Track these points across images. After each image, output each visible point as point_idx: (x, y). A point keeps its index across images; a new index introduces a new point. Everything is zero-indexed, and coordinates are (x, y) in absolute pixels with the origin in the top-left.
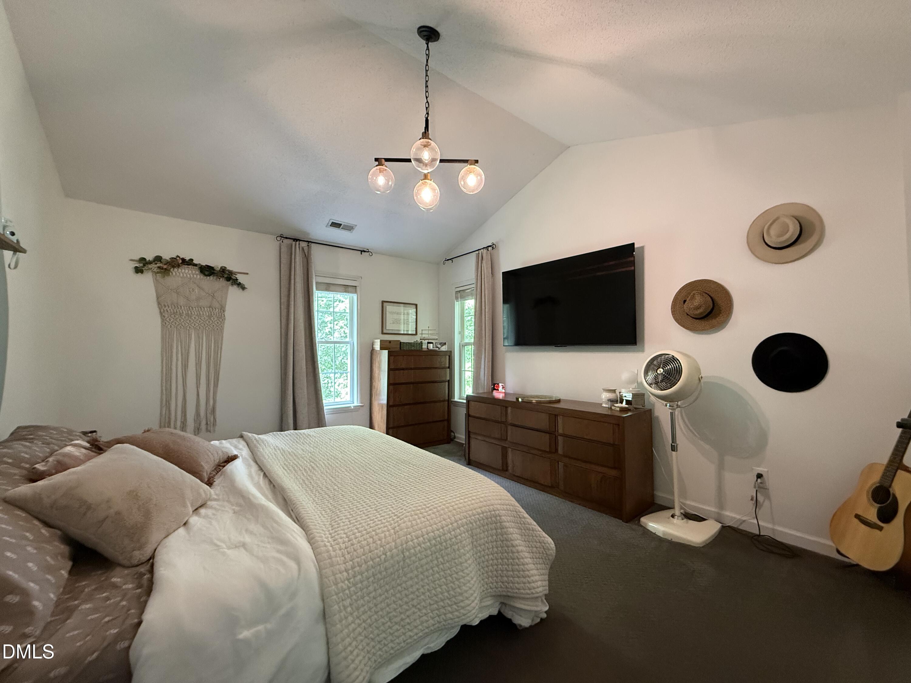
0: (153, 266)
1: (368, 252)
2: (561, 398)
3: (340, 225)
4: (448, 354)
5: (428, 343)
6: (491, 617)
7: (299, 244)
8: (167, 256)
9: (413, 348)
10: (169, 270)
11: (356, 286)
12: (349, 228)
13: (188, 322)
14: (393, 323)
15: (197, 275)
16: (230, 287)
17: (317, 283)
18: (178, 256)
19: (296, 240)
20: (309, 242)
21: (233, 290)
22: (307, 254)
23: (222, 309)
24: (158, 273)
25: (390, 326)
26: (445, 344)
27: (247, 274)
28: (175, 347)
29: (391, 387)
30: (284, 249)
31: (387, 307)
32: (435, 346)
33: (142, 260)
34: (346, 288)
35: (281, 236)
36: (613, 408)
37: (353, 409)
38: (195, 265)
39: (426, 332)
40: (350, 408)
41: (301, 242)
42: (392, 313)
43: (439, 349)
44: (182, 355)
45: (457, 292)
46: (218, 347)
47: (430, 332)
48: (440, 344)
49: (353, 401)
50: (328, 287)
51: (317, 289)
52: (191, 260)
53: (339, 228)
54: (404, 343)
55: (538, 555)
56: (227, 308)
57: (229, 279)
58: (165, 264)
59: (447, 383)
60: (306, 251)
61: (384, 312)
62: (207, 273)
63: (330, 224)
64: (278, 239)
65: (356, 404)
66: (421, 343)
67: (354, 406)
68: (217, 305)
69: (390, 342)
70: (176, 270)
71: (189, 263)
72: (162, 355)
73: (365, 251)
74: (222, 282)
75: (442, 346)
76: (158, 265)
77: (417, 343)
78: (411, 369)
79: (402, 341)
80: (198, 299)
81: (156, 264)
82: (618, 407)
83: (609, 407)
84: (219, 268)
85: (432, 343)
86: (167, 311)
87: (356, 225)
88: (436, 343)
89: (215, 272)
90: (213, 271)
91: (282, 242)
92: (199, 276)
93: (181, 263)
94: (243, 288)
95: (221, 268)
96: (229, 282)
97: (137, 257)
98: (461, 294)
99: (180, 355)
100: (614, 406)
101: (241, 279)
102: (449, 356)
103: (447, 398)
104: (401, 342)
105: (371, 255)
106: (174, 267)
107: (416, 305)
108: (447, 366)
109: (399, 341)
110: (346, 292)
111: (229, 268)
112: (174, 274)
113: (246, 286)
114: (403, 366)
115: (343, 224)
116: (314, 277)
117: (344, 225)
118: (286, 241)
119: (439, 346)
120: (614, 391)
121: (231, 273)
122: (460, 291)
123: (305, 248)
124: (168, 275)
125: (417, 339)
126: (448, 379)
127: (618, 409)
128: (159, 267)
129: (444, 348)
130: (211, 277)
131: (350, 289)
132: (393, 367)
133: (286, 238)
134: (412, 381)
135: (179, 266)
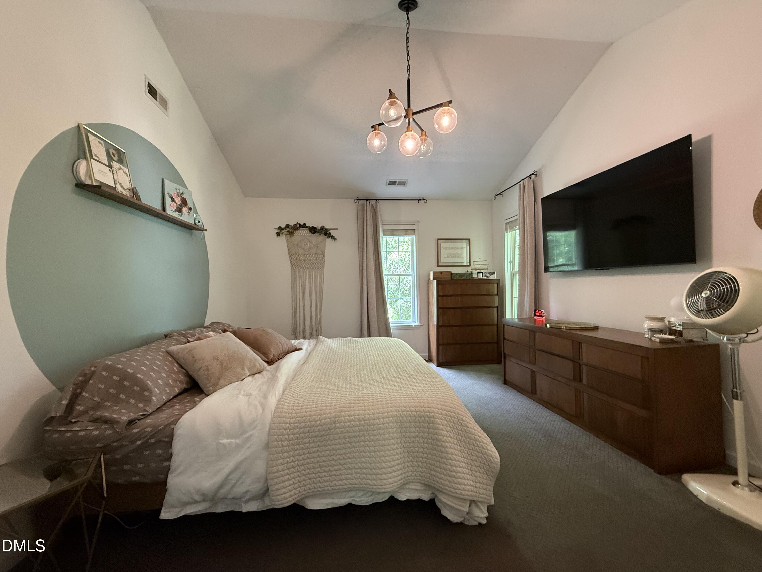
0: (285, 230)
1: (424, 200)
2: (600, 326)
3: (396, 182)
4: (497, 282)
5: (478, 273)
6: (419, 501)
7: (369, 202)
8: (292, 224)
9: (463, 278)
10: (293, 232)
11: (414, 229)
12: (403, 183)
13: (304, 264)
14: (448, 257)
15: (308, 233)
16: (327, 239)
17: (383, 230)
18: (297, 223)
19: (367, 200)
20: (376, 200)
21: (329, 241)
22: (375, 209)
23: (323, 254)
24: (288, 235)
25: (444, 260)
26: (494, 273)
27: (337, 229)
28: (298, 281)
29: (441, 310)
30: (360, 208)
31: (442, 244)
32: (484, 276)
33: (280, 227)
34: (407, 232)
35: (358, 199)
36: (653, 339)
37: (414, 327)
38: (307, 227)
39: (478, 263)
40: (411, 326)
41: (371, 201)
42: (446, 248)
43: (488, 277)
44: (302, 287)
45: (507, 224)
46: (321, 281)
47: (482, 263)
48: (489, 273)
49: (415, 321)
50: (392, 232)
51: (384, 235)
52: (305, 224)
53: (395, 185)
54: (454, 273)
55: (478, 464)
56: (326, 253)
57: (326, 234)
58: (291, 229)
59: (495, 309)
60: (375, 207)
61: (439, 248)
62: (313, 232)
63: (388, 183)
64: (356, 201)
65: (417, 324)
66: (472, 273)
67: (414, 325)
68: (321, 253)
69: (442, 273)
70: (297, 232)
71: (304, 226)
72: (292, 286)
73: (420, 200)
74: (322, 237)
75: (491, 275)
76: (287, 230)
77: (467, 274)
78: (458, 296)
79: (453, 272)
80: (309, 249)
81: (286, 229)
82: (658, 338)
83: (650, 337)
84: (320, 227)
85: (482, 273)
86: (293, 259)
87: (408, 180)
88: (485, 272)
89: (317, 230)
90: (316, 230)
91: (358, 203)
92: (309, 234)
93: (299, 227)
94: (335, 239)
95: (321, 227)
96: (326, 236)
97: (277, 227)
98: (509, 225)
99: (301, 286)
100: (654, 337)
101: (333, 233)
102: (498, 284)
103: (496, 322)
104: (451, 273)
105: (426, 201)
106: (295, 230)
107: (469, 240)
108: (496, 293)
109: (450, 272)
110: (406, 234)
111: (326, 227)
112: (296, 234)
113: (336, 238)
114: (451, 293)
115: (397, 181)
116: (381, 226)
117: (399, 182)
118: (361, 202)
119: (488, 275)
120: (662, 319)
121: (327, 230)
122: (510, 222)
123: (374, 205)
124: (293, 235)
125: (469, 270)
126: (497, 305)
127: (658, 340)
128: (288, 231)
129: (493, 277)
130: (316, 234)
131: (410, 232)
132: (441, 294)
133: (361, 200)
134: (460, 306)
135: (298, 229)
